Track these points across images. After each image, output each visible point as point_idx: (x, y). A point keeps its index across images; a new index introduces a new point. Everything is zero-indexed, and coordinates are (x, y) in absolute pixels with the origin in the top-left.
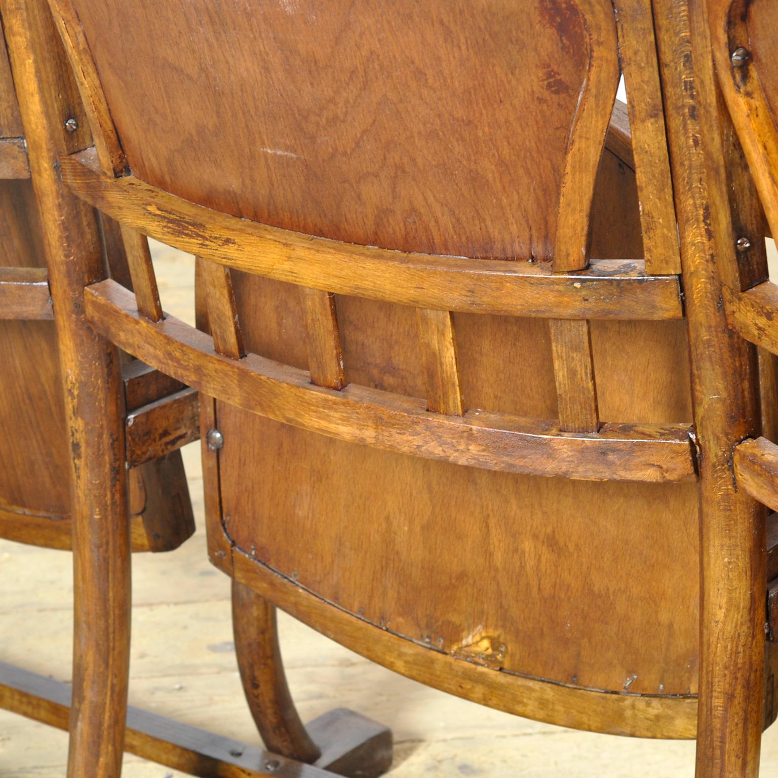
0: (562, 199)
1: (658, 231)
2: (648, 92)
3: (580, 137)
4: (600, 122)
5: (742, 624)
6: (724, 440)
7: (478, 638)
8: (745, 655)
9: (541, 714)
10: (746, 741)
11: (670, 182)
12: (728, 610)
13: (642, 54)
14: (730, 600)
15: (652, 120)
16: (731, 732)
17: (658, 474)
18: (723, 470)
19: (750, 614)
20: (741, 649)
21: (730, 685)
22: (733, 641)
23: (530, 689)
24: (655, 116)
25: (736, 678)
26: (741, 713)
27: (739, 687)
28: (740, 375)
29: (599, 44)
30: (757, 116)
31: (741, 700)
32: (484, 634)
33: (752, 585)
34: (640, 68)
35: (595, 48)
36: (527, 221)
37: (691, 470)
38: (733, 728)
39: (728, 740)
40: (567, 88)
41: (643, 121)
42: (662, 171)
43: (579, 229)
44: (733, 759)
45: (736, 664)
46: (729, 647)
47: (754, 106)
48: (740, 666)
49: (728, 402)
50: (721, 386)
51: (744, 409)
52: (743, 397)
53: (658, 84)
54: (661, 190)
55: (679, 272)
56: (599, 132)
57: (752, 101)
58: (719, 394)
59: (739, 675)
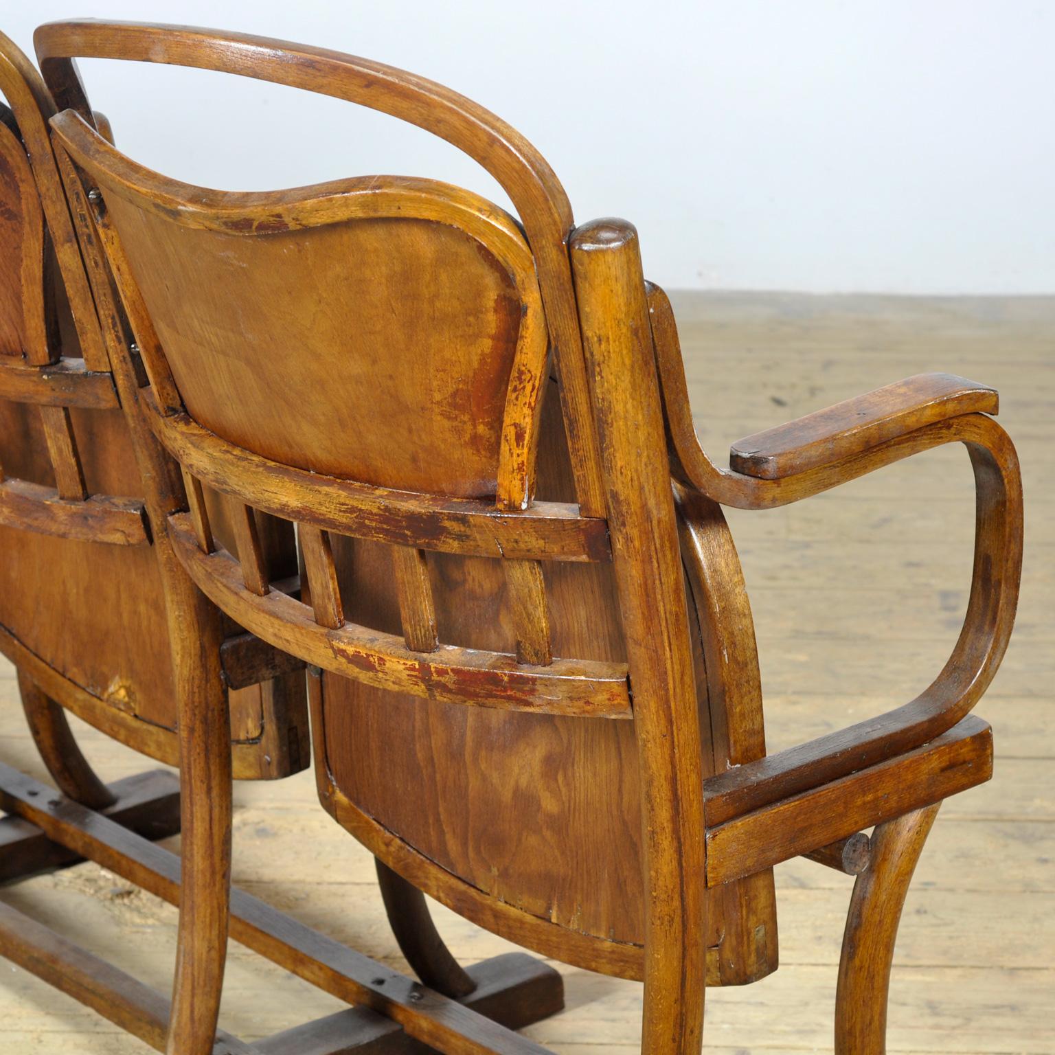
0: (24, 307)
1: (89, 335)
2: (62, 222)
3: (26, 256)
4: (37, 244)
5: (195, 669)
6: (159, 511)
7: (117, 687)
8: (200, 695)
9: (159, 754)
10: (209, 769)
11: (90, 296)
12: (183, 656)
13: (52, 190)
14: (183, 647)
15: (69, 244)
16: (195, 760)
17: (124, 539)
18: (163, 537)
19: (201, 661)
20: (196, 690)
21: (191, 720)
22: (188, 683)
23: (150, 733)
24: (70, 241)
25: (195, 715)
26: (202, 744)
27: (198, 722)
28: (164, 458)
29: (22, 181)
30: (113, 243)
31: (201, 733)
32: (121, 684)
33: (201, 638)
34: (53, 202)
35: (20, 184)
36: (13, 323)
37: (145, 536)
38: (196, 757)
39: (193, 767)
40: (16, 216)
41: (63, 245)
42: (83, 286)
43: (39, 330)
44: (199, 784)
45: (193, 702)
46: (187, 688)
47: (110, 236)
48: (196, 704)
49: (157, 479)
50: (150, 466)
51: (172, 486)
52: (170, 477)
53: (68, 215)
54: (85, 302)
55: (109, 370)
56: (38, 253)
57: (109, 232)
58: (149, 473)
59: (197, 712)
